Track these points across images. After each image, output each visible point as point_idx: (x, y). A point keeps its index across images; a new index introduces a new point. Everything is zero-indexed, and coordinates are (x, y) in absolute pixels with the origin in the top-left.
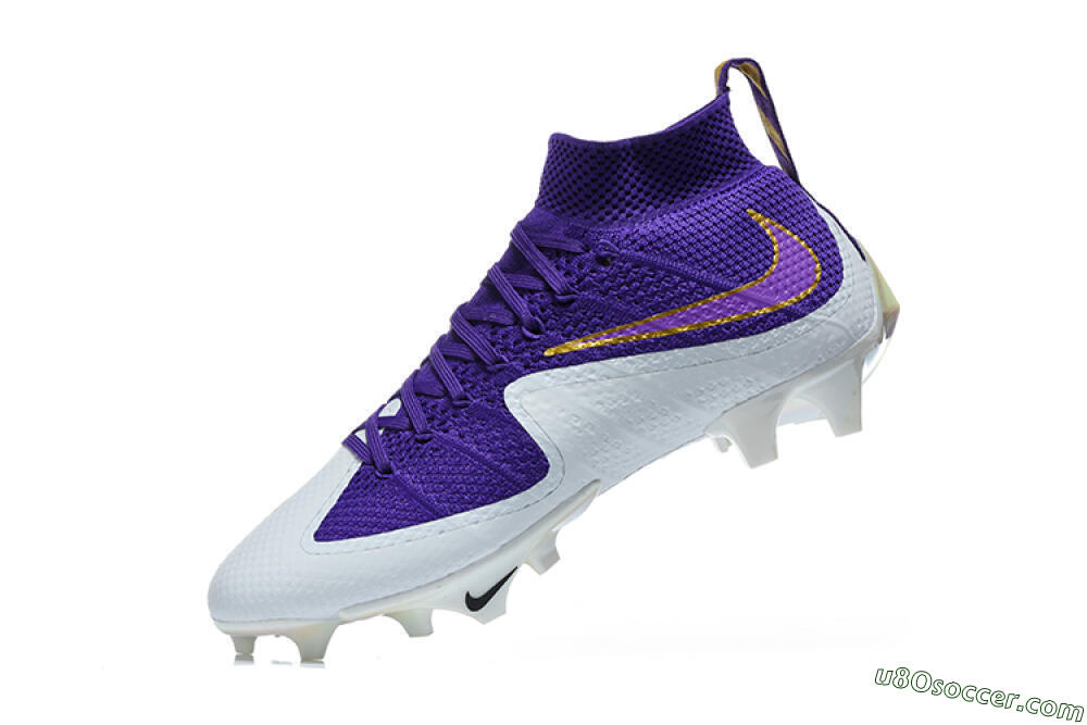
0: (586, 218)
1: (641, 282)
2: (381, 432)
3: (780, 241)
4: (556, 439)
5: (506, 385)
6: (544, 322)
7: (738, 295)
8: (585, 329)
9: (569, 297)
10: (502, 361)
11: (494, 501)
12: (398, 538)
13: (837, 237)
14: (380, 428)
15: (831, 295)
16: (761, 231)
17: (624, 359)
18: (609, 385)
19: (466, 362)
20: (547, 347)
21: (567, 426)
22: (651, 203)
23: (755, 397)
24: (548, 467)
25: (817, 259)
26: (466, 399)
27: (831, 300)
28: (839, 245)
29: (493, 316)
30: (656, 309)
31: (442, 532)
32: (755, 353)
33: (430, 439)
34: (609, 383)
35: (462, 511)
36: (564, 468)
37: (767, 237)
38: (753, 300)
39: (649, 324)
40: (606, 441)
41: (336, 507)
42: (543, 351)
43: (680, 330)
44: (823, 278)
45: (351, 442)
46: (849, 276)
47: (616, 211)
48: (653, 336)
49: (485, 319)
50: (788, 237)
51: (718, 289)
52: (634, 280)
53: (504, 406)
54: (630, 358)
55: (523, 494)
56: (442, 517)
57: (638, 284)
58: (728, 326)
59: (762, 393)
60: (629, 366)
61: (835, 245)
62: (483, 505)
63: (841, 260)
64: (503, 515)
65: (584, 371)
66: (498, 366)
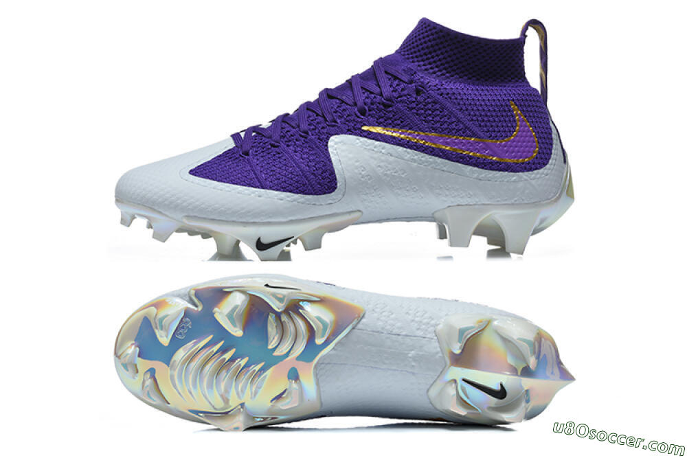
0: (419, 66)
1: (432, 112)
2: (254, 134)
3: (521, 126)
4: (347, 175)
5: (332, 135)
6: (370, 110)
7: (484, 143)
8: (390, 124)
9: (390, 103)
10: (336, 122)
11: (297, 193)
12: (234, 189)
13: (554, 141)
14: (254, 132)
15: (536, 169)
16: (513, 116)
17: (405, 149)
18: (390, 160)
19: (317, 115)
20: (365, 125)
21: (356, 171)
22: (458, 74)
23: (471, 205)
24: (336, 188)
25: (538, 146)
26: (307, 133)
27: (535, 171)
28: (554, 146)
29: (344, 97)
30: (435, 130)
31: (260, 196)
32: (480, 180)
33: (278, 146)
34: (392, 159)
35: (277, 190)
36: (344, 193)
37: (515, 121)
38: (491, 150)
39: (427, 136)
40: (375, 190)
41: (209, 162)
42: (362, 126)
43: (444, 147)
44: (537, 158)
45: (236, 137)
46: (551, 164)
47: (437, 69)
48: (427, 144)
49: (339, 97)
50: (526, 126)
51: (474, 135)
52: (430, 110)
53: (327, 146)
54: (408, 150)
55: (315, 196)
56: (263, 188)
57: (430, 112)
58: (471, 158)
59: (475, 205)
60: (406, 154)
61: (552, 145)
62: (290, 192)
63: (551, 154)
64: (299, 202)
65: (380, 146)
66: (333, 124)
